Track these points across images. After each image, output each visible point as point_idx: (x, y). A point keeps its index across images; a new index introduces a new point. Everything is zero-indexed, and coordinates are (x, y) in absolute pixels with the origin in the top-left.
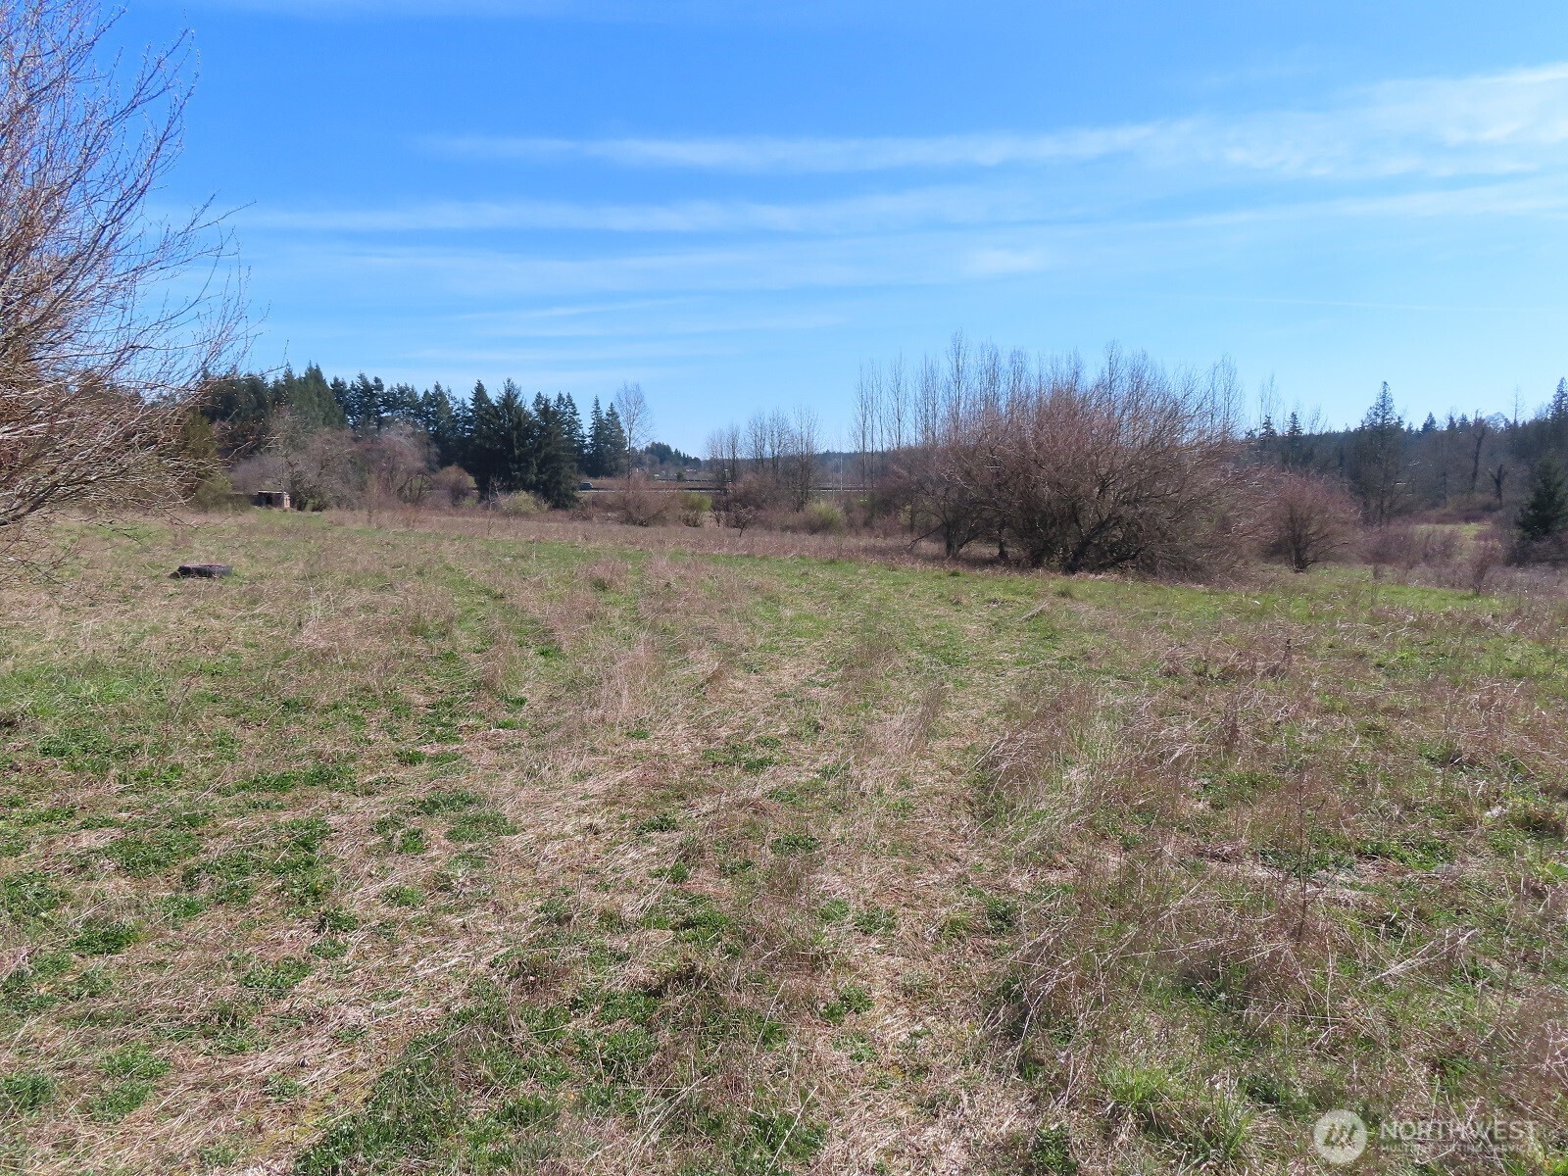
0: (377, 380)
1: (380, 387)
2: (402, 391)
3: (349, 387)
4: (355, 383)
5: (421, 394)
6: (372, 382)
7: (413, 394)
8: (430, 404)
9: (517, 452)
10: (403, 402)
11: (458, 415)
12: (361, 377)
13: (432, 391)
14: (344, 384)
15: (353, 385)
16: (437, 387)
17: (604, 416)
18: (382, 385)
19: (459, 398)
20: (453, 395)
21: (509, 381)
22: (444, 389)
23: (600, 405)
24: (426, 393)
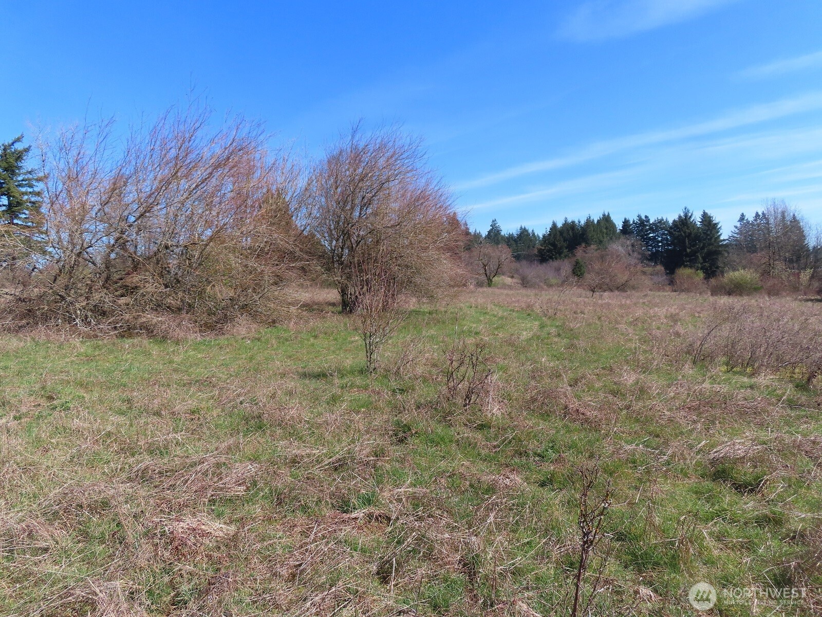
1: (648, 221)
4: (635, 220)
9: (688, 250)
14: (628, 221)
15: (634, 221)
18: (649, 219)
21: (685, 209)
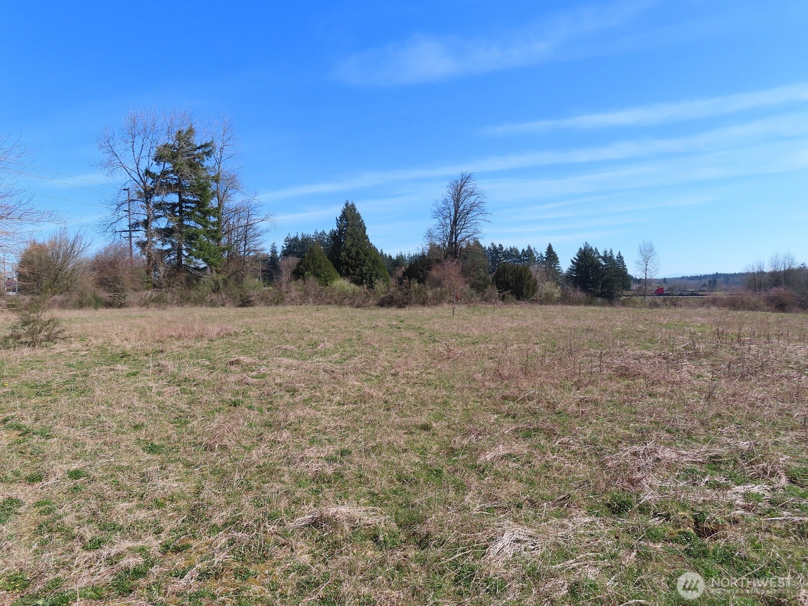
0: (500, 245)
2: (511, 250)
3: (487, 249)
5: (520, 251)
6: (498, 246)
7: (517, 251)
8: (525, 256)
10: (512, 255)
11: (538, 260)
12: (492, 244)
13: (526, 249)
16: (529, 247)
17: (615, 258)
19: (539, 252)
20: (536, 250)
22: (532, 248)
23: (613, 253)
24: (523, 250)
